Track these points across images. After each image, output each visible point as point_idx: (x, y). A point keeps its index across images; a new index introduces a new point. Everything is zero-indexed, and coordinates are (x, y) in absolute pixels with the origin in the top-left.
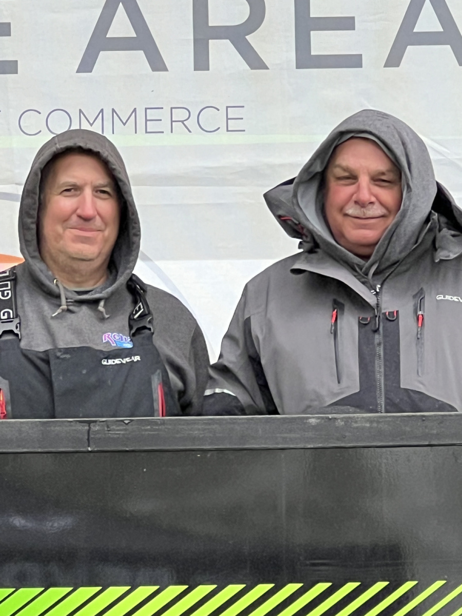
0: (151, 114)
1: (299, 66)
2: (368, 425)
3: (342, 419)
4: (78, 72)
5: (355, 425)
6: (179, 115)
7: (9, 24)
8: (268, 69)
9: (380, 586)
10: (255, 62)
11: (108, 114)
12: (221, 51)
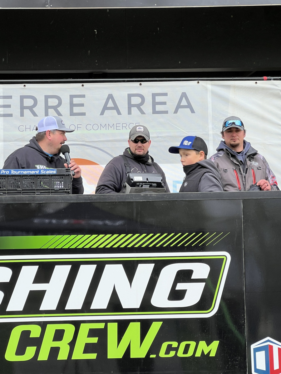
0: (118, 125)
1: (153, 113)
2: (156, 196)
3: (149, 194)
4: (100, 115)
5: (152, 196)
6: (124, 125)
7: (83, 104)
8: (145, 114)
10: (142, 112)
11: (107, 125)
12: (134, 110)
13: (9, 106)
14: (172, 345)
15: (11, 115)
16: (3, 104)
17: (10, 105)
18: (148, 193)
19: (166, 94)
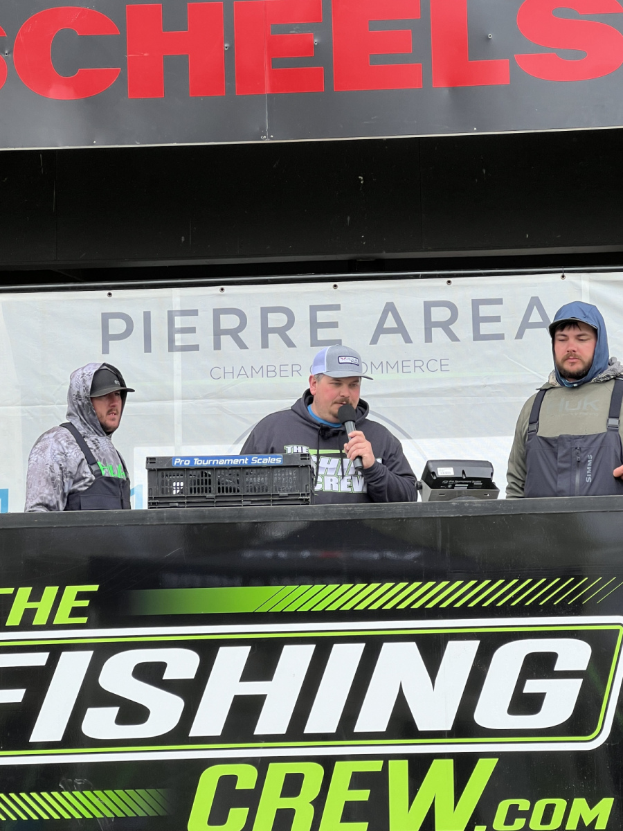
0: (405, 364)
1: (475, 339)
3: (468, 503)
4: (370, 344)
6: (420, 363)
7: (337, 323)
8: (458, 340)
9: (487, 582)
10: (454, 338)
11: (384, 364)
12: (438, 333)
13: (192, 330)
14: (518, 806)
15: (196, 348)
16: (180, 327)
17: (195, 328)
18: (465, 500)
19: (499, 301)
